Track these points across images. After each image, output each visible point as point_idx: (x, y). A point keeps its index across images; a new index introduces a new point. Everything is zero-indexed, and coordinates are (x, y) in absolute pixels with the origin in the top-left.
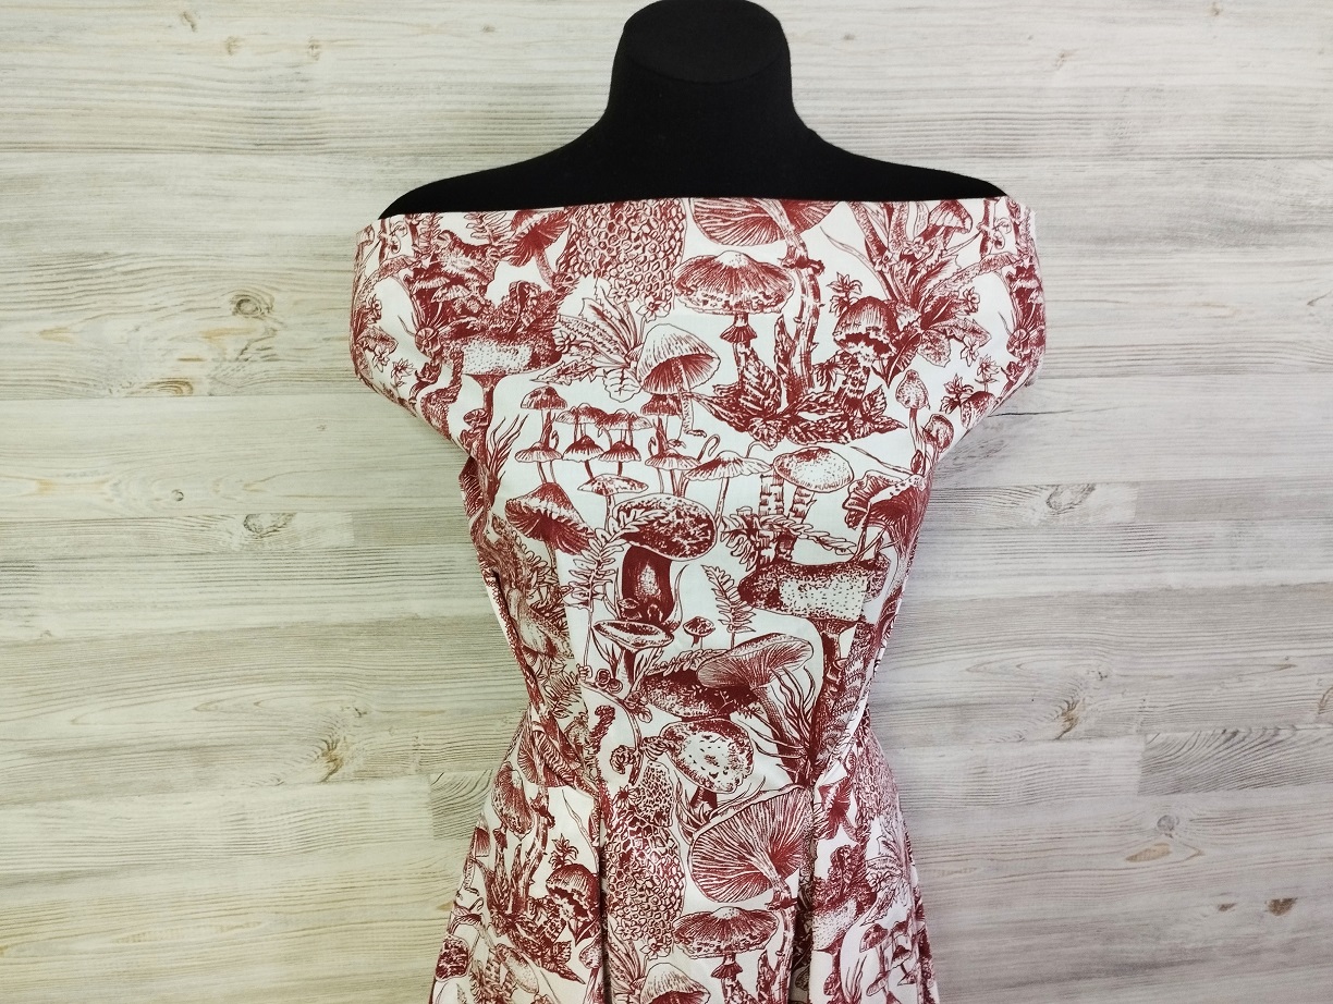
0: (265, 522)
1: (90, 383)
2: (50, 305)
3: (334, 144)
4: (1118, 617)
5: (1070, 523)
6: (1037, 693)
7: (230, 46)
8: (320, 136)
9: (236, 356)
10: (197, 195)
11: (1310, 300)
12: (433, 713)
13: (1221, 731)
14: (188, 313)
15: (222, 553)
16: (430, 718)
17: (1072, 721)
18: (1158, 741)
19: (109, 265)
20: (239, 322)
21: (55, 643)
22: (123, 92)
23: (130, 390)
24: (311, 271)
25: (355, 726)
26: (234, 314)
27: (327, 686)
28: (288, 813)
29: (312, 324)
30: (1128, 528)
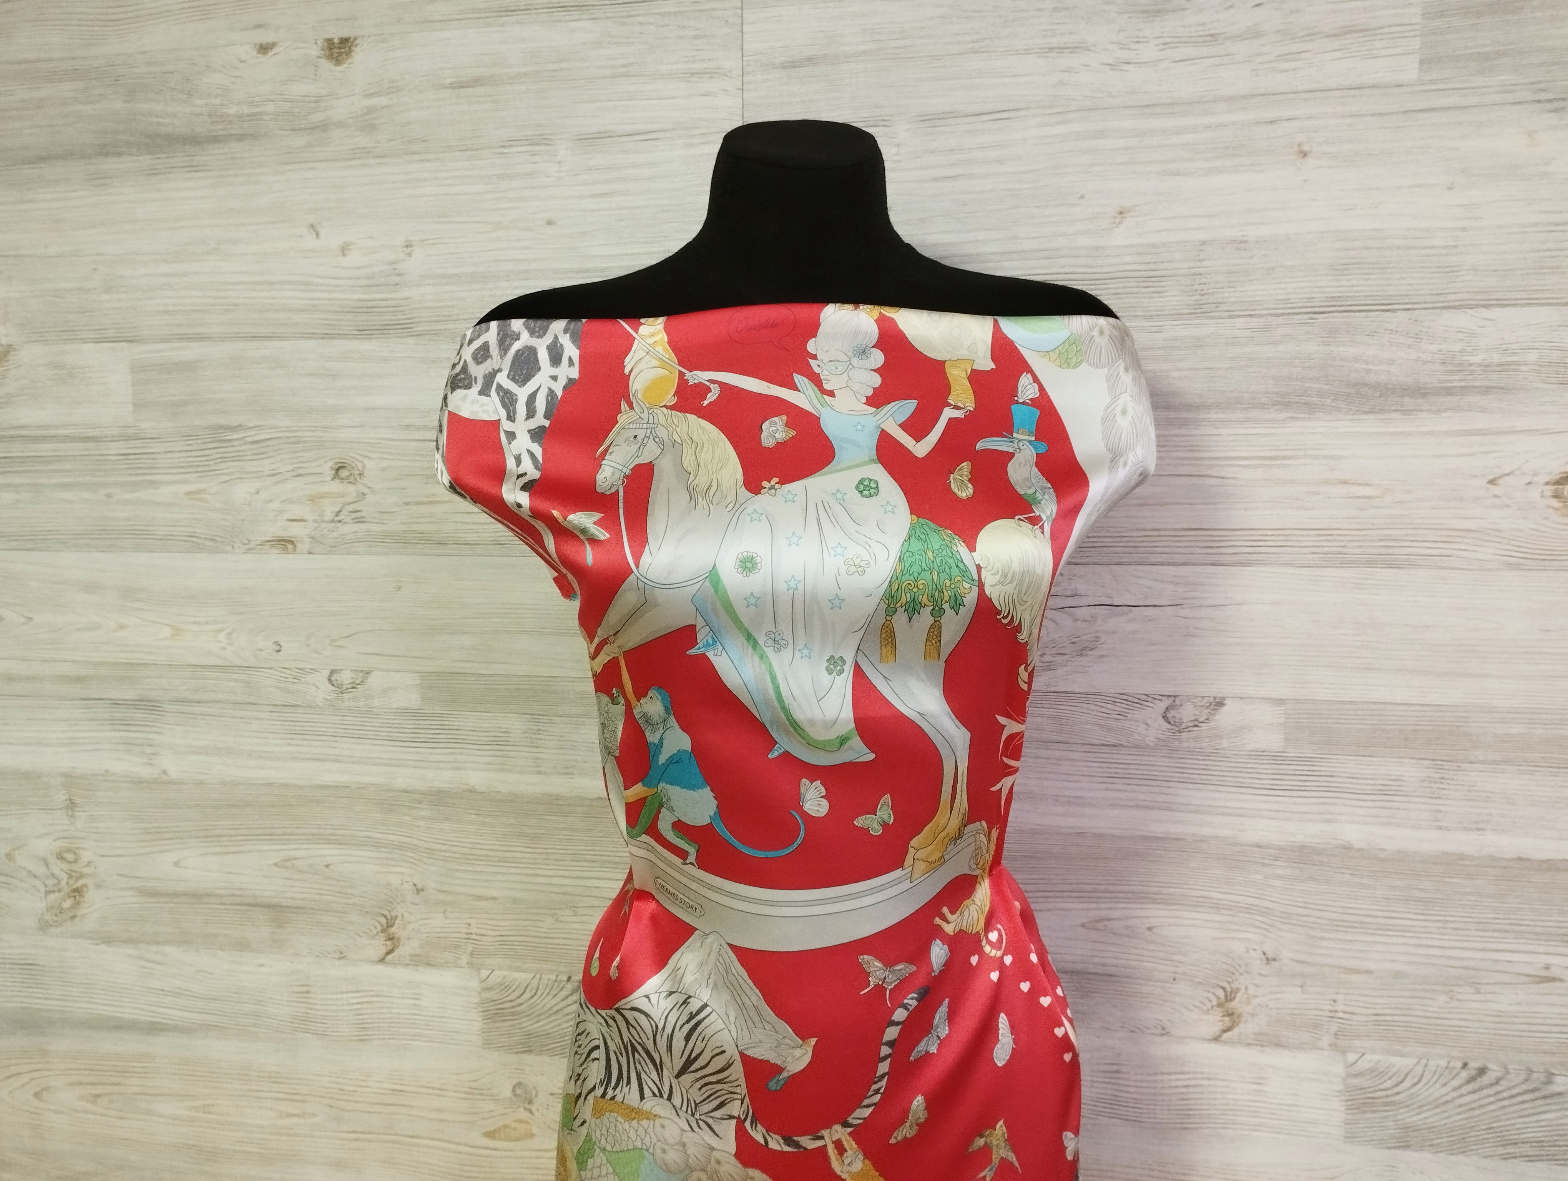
0: (346, 678)
1: (218, 539)
2: (195, 470)
3: (421, 328)
4: (1280, 877)
5: (1198, 745)
6: (1179, 970)
7: (344, 249)
8: (410, 321)
9: (331, 518)
10: (310, 375)
11: (1491, 477)
12: (485, 898)
13: (1459, 1065)
14: (298, 478)
15: (309, 706)
16: (483, 904)
17: (1233, 1018)
18: (1363, 1065)
19: (241, 435)
20: (336, 487)
21: (171, 782)
22: (262, 291)
23: (247, 547)
24: (397, 440)
25: (412, 903)
26: (333, 479)
27: (389, 856)
28: (347, 992)
29: (395, 489)
30: (1277, 758)
